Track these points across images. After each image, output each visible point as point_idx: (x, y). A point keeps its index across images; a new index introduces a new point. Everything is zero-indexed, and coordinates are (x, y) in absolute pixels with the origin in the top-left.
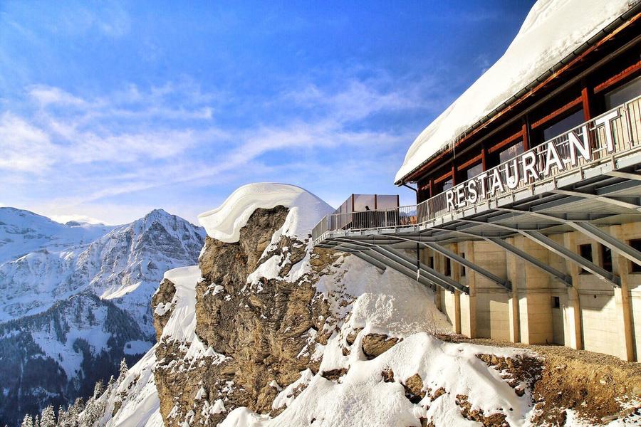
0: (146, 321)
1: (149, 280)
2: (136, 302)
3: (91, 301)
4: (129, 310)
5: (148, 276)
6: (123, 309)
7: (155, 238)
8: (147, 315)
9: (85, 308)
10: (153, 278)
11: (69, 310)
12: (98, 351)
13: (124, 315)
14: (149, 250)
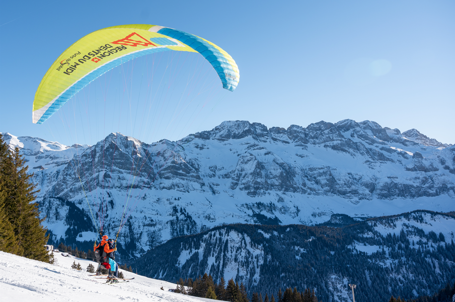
0: (97, 217)
1: (104, 186)
2: (92, 203)
3: (58, 202)
4: (86, 209)
5: (103, 184)
6: (81, 208)
7: (111, 154)
8: (99, 213)
9: (54, 208)
10: (107, 185)
11: (42, 209)
12: (58, 238)
13: (82, 213)
14: (106, 164)
